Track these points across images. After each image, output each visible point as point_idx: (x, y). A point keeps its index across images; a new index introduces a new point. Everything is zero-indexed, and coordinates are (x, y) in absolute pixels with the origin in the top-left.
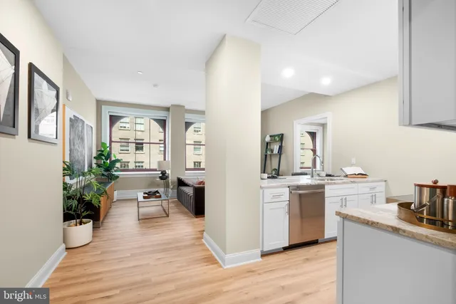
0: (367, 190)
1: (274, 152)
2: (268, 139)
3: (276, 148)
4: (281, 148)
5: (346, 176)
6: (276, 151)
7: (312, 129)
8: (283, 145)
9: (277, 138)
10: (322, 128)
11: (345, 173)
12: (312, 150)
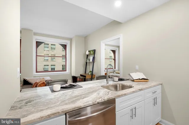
0: (151, 94)
1: (90, 61)
2: (87, 53)
3: (91, 58)
4: (94, 58)
5: (133, 81)
6: (91, 60)
7: (113, 49)
8: (95, 56)
9: (92, 53)
10: (118, 48)
11: (133, 78)
12: (114, 59)
